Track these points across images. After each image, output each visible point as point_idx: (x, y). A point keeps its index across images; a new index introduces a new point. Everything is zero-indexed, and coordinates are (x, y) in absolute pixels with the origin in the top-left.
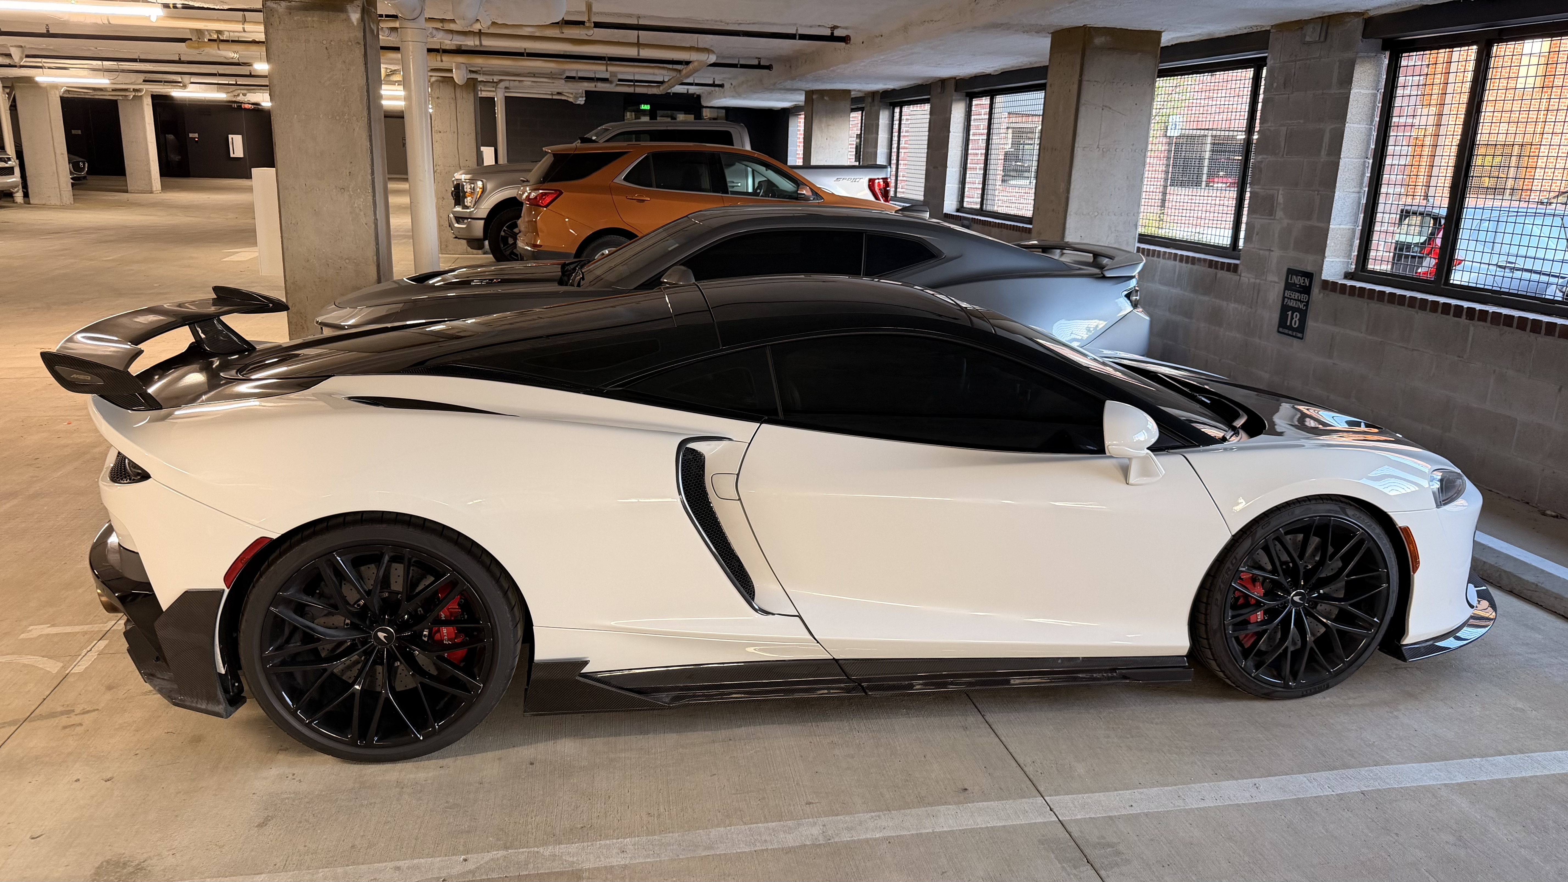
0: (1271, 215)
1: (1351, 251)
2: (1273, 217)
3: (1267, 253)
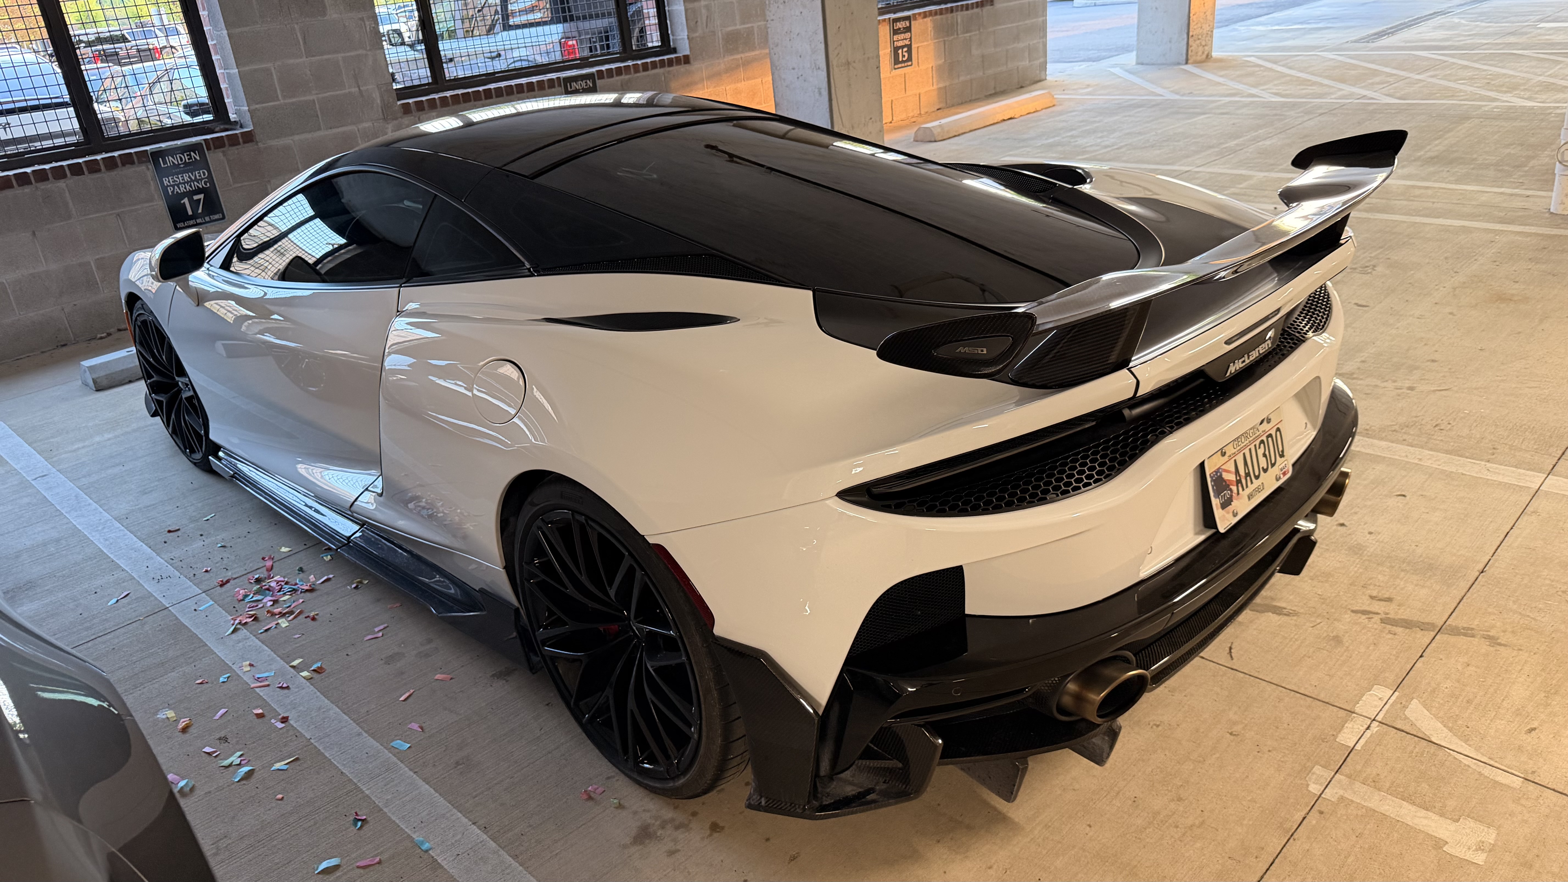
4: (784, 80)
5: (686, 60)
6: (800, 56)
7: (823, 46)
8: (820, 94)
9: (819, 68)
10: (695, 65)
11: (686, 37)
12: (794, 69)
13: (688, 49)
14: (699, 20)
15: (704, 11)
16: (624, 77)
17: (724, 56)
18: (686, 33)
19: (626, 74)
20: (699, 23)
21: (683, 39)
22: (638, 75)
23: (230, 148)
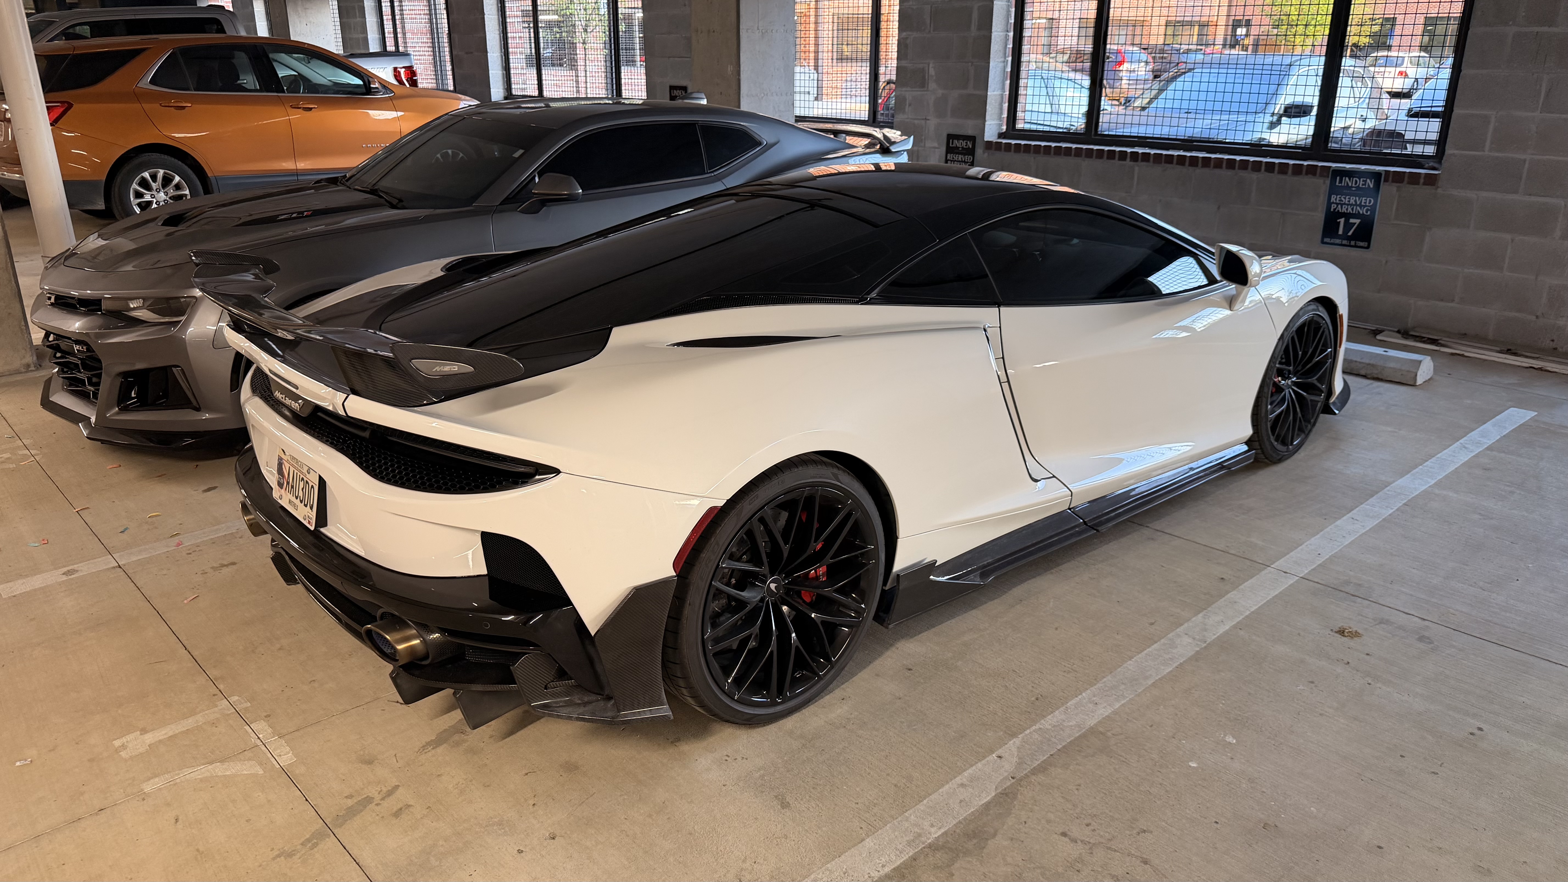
0: (923, 87)
1: (1001, 113)
2: (926, 89)
3: (923, 122)
23: (1408, 185)
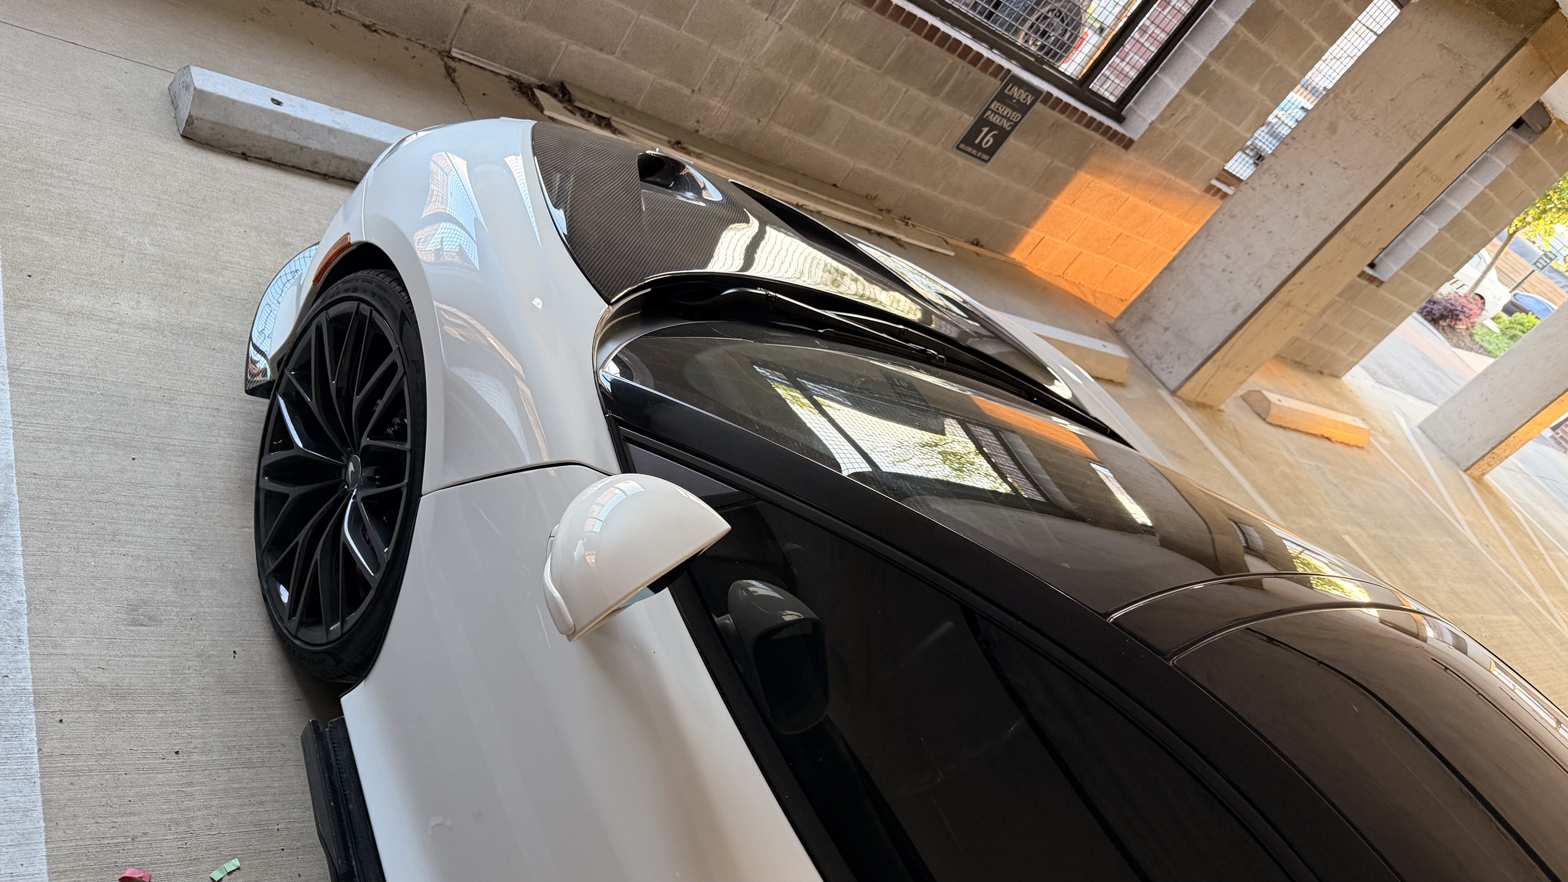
4: (1205, 256)
5: (1127, 143)
6: (1249, 254)
7: (1289, 272)
8: (1234, 311)
9: (1260, 287)
10: (1130, 156)
11: (1150, 121)
12: (1228, 257)
13: (1139, 135)
14: (1177, 114)
15: (1189, 109)
16: (1063, 118)
17: (1160, 166)
18: (1153, 118)
19: (1068, 117)
20: (1174, 117)
21: (1145, 120)
22: (1077, 125)
